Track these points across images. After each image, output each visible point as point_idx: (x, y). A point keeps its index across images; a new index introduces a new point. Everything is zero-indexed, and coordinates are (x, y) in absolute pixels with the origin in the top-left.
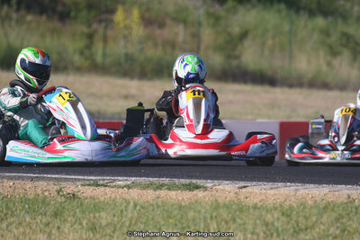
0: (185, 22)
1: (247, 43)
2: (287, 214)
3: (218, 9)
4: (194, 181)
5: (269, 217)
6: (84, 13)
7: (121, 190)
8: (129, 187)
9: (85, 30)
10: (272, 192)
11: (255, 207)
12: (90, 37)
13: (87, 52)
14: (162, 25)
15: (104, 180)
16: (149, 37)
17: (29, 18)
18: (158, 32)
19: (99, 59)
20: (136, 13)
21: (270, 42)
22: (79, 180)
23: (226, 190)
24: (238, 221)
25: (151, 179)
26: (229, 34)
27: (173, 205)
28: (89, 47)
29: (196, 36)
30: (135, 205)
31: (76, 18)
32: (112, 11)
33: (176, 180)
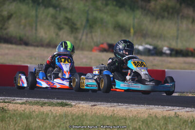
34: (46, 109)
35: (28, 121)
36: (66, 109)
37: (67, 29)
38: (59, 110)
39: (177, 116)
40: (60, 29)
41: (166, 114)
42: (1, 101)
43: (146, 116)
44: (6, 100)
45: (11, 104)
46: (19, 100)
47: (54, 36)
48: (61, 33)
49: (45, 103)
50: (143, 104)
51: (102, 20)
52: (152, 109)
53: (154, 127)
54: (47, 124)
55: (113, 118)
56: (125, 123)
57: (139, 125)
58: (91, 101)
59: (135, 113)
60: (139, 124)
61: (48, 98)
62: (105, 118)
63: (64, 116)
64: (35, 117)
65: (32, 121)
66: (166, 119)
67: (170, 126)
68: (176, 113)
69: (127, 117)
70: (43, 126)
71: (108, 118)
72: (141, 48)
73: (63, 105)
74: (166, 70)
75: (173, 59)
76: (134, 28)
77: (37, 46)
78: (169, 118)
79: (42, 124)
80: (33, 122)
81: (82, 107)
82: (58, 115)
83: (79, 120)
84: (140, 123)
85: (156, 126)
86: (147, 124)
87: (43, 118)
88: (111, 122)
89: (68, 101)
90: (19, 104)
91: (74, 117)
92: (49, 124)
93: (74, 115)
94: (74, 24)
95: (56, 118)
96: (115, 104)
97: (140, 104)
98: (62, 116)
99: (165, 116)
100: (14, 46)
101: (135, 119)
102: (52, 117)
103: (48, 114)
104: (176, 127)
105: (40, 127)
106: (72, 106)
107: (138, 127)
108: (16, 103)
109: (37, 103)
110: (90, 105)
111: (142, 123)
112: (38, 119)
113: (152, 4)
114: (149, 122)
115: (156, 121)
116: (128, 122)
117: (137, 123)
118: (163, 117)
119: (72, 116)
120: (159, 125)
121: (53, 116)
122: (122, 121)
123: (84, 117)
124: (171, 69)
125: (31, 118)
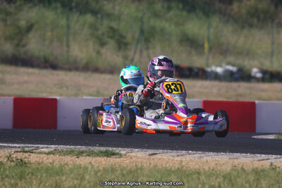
34: (84, 161)
35: (58, 178)
36: (113, 160)
37: (112, 44)
38: (102, 162)
39: (273, 168)
40: (103, 44)
41: (257, 165)
42: (19, 150)
43: (228, 168)
44: (27, 149)
45: (33, 155)
46: (45, 148)
47: (94, 55)
48: (103, 51)
49: (82, 152)
50: (224, 151)
51: (162, 30)
52: (236, 158)
53: (240, 184)
54: (86, 182)
55: (181, 171)
56: (199, 179)
57: (219, 182)
58: (149, 148)
59: (213, 164)
60: (218, 180)
61: (86, 145)
62: (169, 172)
63: (110, 170)
64: (69, 172)
65: (64, 178)
66: (258, 173)
67: (264, 183)
68: (271, 164)
69: (201, 170)
70: (80, 186)
71: (173, 172)
72: (219, 70)
73: (108, 154)
74: (257, 102)
75: (266, 86)
76: (209, 41)
77: (70, 70)
78: (262, 171)
79: (79, 182)
80: (65, 180)
81: (136, 157)
82: (101, 168)
83: (131, 176)
84: (221, 180)
85: (244, 183)
86: (230, 180)
87: (80, 173)
88: (178, 178)
89: (115, 149)
90: (46, 153)
91: (124, 172)
92: (89, 182)
93: (125, 168)
94: (121, 36)
95: (99, 174)
96: (184, 152)
97: (220, 152)
98: (108, 170)
99: (257, 168)
100: (36, 71)
101: (212, 174)
102: (93, 173)
103: (87, 168)
104: (272, 185)
105: (75, 186)
106: (121, 156)
107: (217, 185)
108: (40, 153)
109: (71, 153)
110: (148, 153)
111: (222, 179)
112: (72, 176)
113: (235, 6)
114: (233, 178)
115: (244, 176)
116: (203, 177)
117: (216, 179)
118: (253, 170)
119: (121, 170)
120: (248, 182)
121: (94, 171)
122: (194, 176)
123: (139, 171)
124: (264, 100)
125: (63, 175)
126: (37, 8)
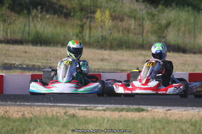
0: (135, 18)
1: (170, 29)
2: (194, 124)
3: (153, 10)
4: (141, 107)
5: (184, 127)
6: (79, 13)
7: (100, 112)
8: (104, 110)
9: (79, 23)
10: (185, 113)
11: (176, 121)
12: (82, 27)
13: (80, 35)
14: (122, 20)
15: (90, 106)
16: (115, 27)
17: (48, 16)
18: (120, 23)
19: (87, 39)
20: (107, 13)
21: (183, 28)
22: (77, 107)
23: (159, 111)
24: (166, 129)
25: (117, 106)
26: (160, 24)
27: (129, 120)
28: (81, 32)
29: (141, 26)
30: (108, 121)
31: (74, 16)
32: (94, 12)
33: (131, 106)
126: (175, 11)
